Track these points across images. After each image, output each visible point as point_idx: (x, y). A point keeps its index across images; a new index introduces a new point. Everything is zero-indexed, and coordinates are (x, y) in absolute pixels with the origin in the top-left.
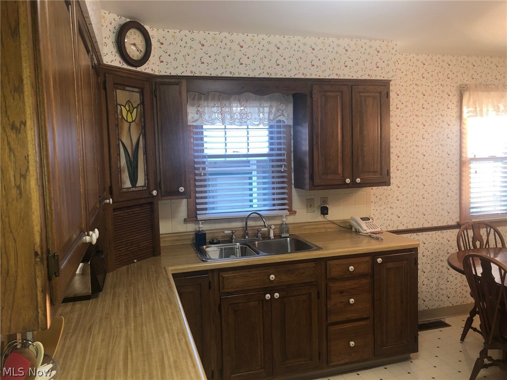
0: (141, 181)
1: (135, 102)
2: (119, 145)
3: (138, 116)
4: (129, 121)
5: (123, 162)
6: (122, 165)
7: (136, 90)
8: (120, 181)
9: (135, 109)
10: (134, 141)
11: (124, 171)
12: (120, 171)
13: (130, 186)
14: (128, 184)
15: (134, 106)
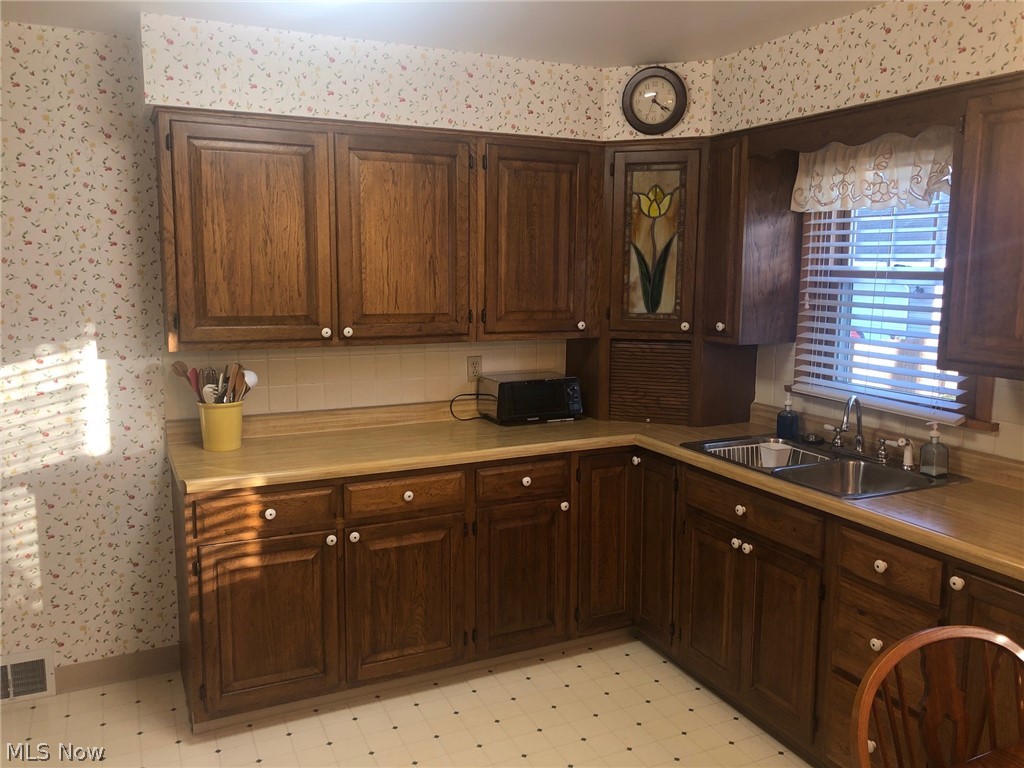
0: (667, 305)
1: (668, 186)
2: (629, 251)
3: (672, 206)
4: (652, 215)
5: (635, 274)
6: (632, 279)
7: (673, 166)
8: (624, 302)
9: (668, 198)
10: (660, 245)
11: (635, 289)
12: (626, 287)
13: (644, 311)
14: (640, 308)
15: (667, 191)
